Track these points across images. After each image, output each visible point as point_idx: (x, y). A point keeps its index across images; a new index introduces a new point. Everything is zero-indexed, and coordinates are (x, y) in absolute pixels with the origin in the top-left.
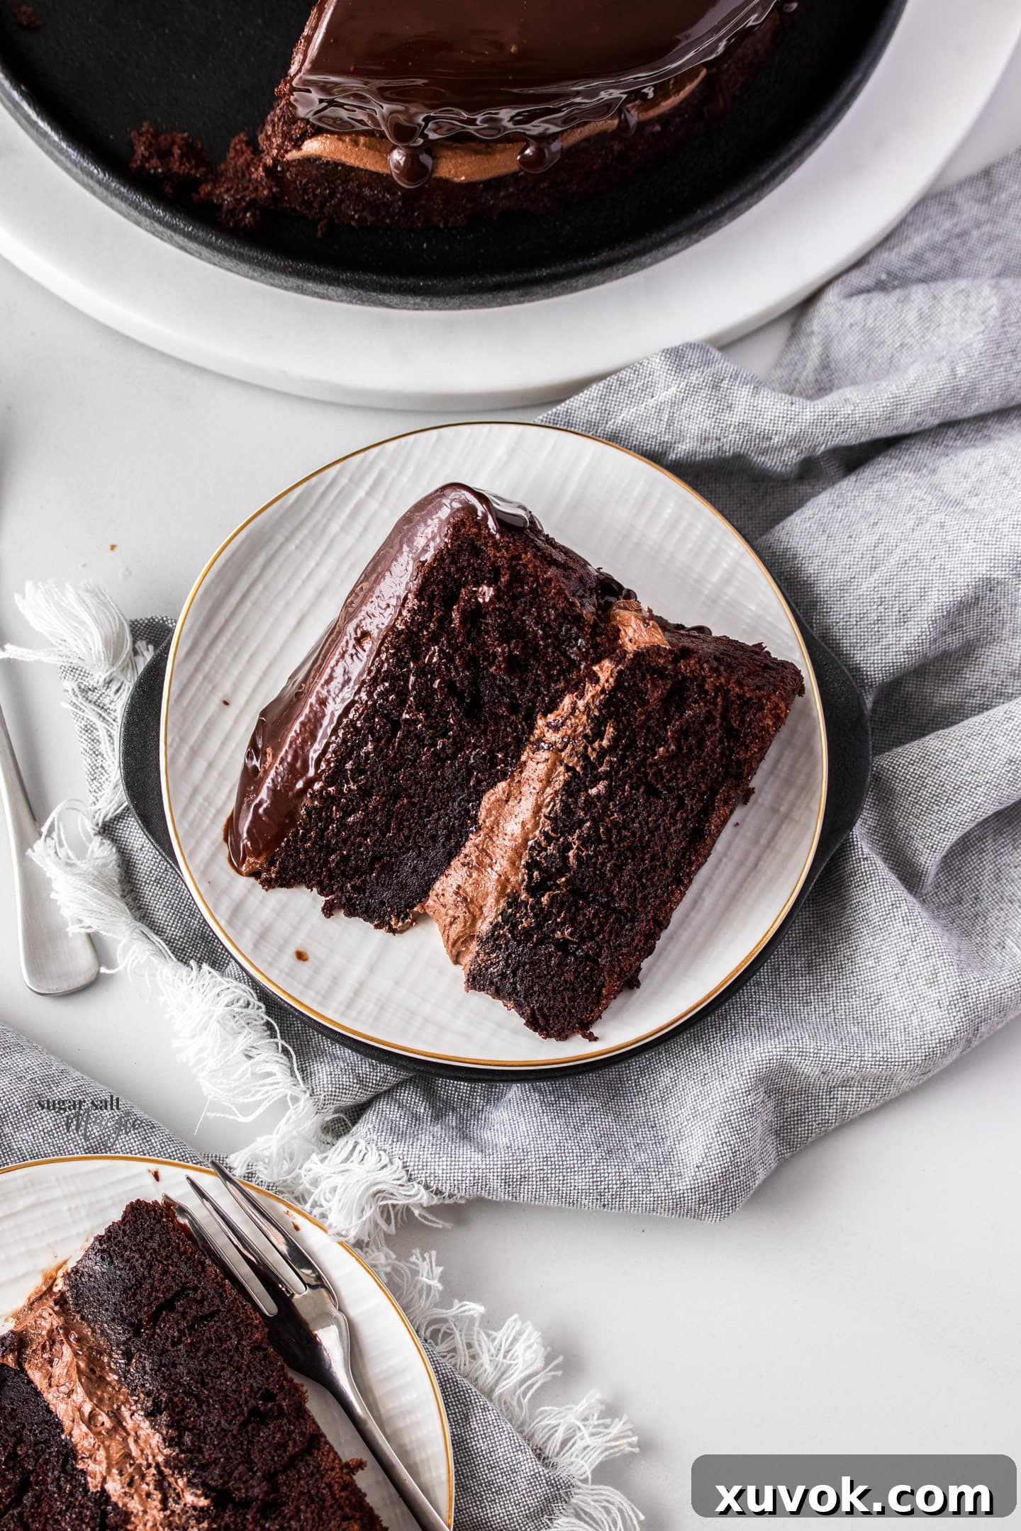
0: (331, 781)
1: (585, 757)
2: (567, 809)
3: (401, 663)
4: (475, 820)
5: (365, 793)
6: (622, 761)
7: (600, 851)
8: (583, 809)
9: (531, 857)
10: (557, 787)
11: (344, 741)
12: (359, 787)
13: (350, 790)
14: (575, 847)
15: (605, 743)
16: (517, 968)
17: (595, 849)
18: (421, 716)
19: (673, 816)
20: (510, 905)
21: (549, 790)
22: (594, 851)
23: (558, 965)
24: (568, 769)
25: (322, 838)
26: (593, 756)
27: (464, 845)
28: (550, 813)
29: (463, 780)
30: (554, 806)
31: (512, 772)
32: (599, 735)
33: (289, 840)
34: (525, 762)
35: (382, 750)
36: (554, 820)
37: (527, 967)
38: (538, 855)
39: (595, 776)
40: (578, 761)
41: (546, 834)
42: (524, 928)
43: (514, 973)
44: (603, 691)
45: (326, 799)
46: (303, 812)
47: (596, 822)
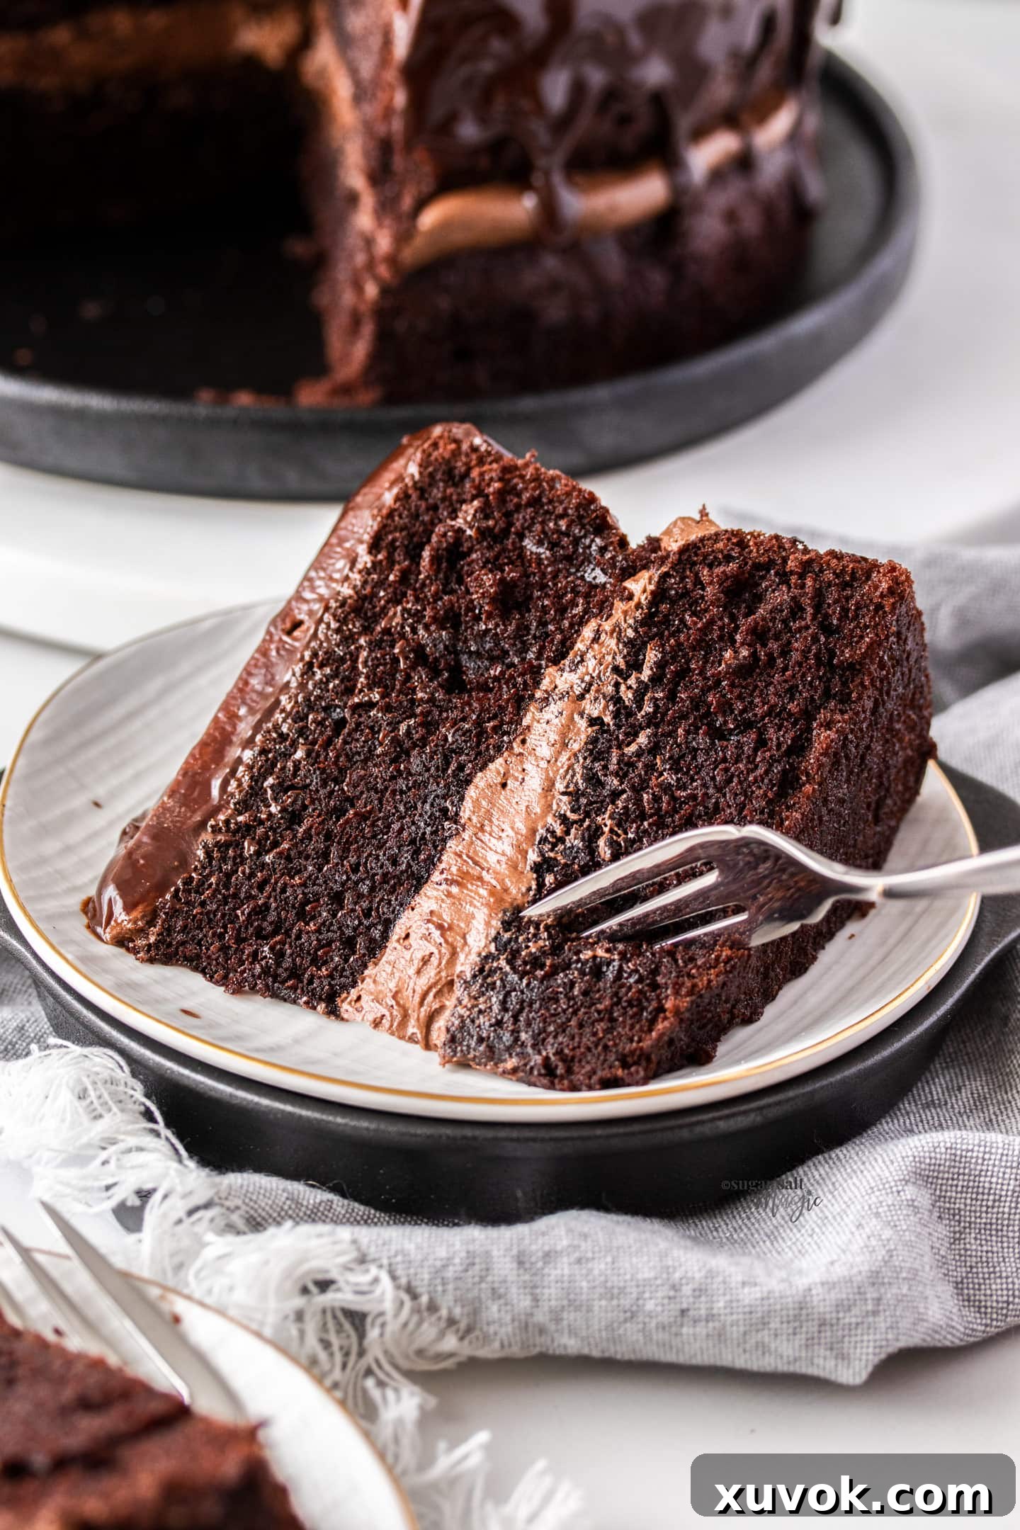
0: (244, 806)
1: (617, 700)
2: (593, 779)
3: (348, 639)
4: (455, 819)
5: (293, 817)
6: (672, 697)
7: (645, 831)
8: (616, 774)
9: (541, 854)
10: (576, 747)
11: (264, 752)
12: (283, 810)
13: (270, 815)
14: (606, 829)
15: (646, 674)
16: (521, 1010)
17: (638, 828)
18: (376, 697)
19: (751, 759)
20: (506, 925)
21: (564, 758)
22: (637, 833)
23: (585, 993)
24: (593, 722)
25: (227, 887)
26: (627, 696)
27: (440, 860)
28: (567, 787)
29: (437, 769)
30: (573, 776)
31: (510, 742)
32: (637, 666)
33: (177, 890)
34: (528, 727)
35: (318, 755)
36: (575, 795)
37: (536, 1006)
38: (552, 850)
39: (633, 726)
40: (606, 707)
41: (564, 819)
42: (531, 954)
43: (516, 1018)
44: (638, 606)
45: (235, 832)
46: (200, 853)
47: (637, 790)
